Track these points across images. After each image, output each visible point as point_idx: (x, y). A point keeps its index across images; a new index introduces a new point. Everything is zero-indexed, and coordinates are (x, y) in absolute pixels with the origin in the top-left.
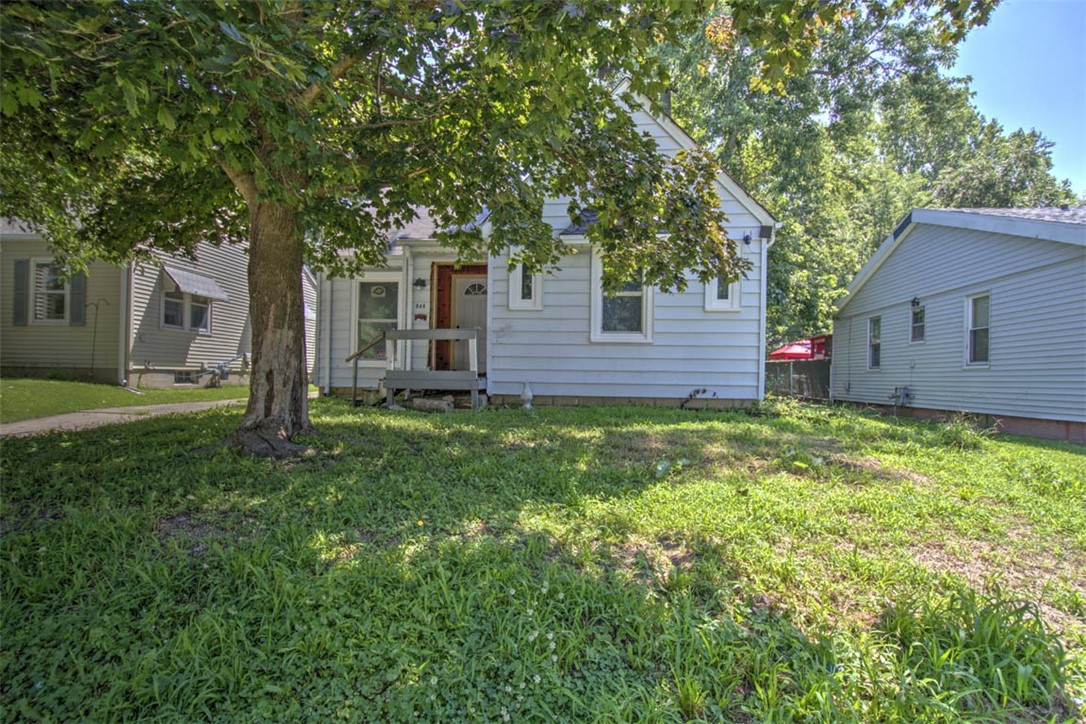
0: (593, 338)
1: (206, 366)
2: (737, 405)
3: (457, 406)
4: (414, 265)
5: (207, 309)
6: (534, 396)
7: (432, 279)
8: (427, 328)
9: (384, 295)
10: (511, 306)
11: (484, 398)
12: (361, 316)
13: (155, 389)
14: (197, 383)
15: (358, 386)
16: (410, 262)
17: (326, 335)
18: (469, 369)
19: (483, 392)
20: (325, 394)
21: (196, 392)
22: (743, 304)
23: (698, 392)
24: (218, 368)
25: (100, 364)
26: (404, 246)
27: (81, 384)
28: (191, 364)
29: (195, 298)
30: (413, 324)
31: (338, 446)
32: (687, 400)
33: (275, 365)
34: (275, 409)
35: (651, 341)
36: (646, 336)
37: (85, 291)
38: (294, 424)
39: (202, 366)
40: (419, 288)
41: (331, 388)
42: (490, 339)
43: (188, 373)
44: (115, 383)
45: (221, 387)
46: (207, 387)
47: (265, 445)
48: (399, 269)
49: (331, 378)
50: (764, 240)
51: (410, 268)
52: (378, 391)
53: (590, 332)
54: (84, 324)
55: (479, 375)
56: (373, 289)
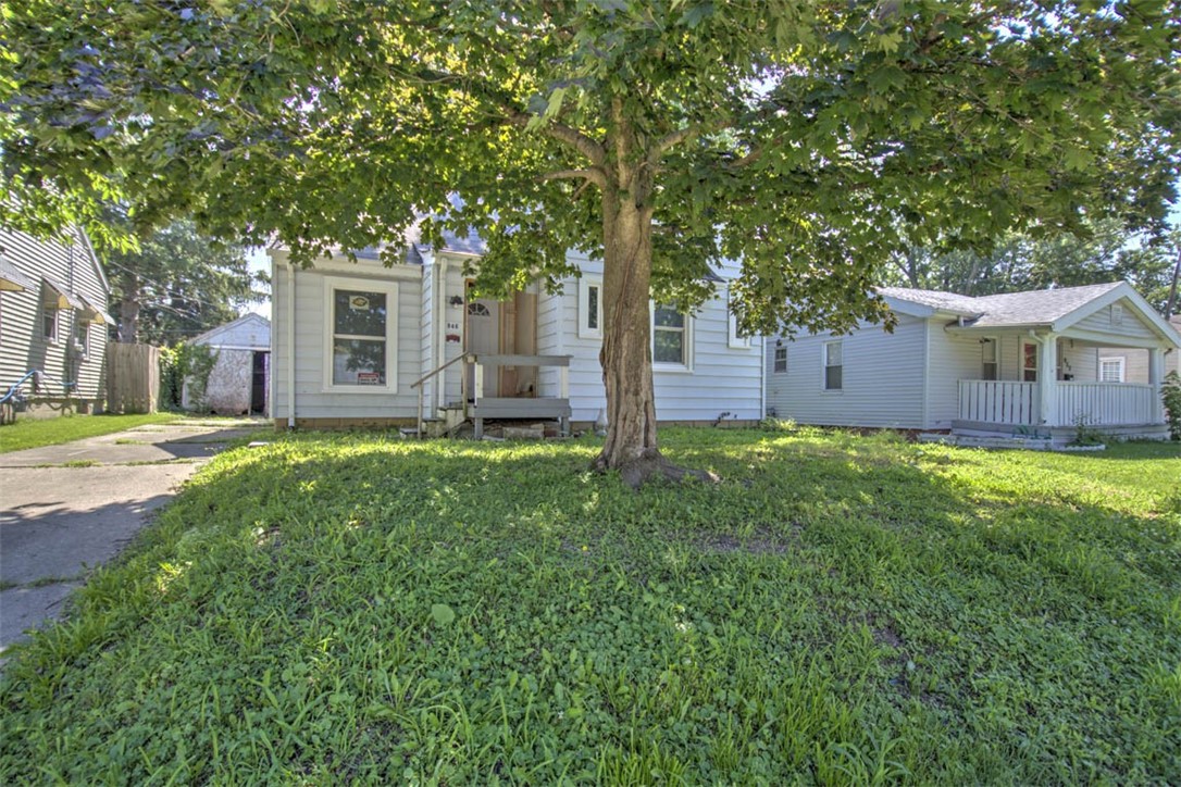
2: (748, 425)
7: (465, 297)
8: (461, 350)
9: (367, 307)
12: (339, 332)
23: (724, 414)
24: (13, 394)
30: (445, 346)
32: (717, 422)
35: (693, 372)
36: (687, 367)
40: (456, 306)
41: (296, 419)
49: (295, 407)
51: (443, 282)
56: (352, 298)
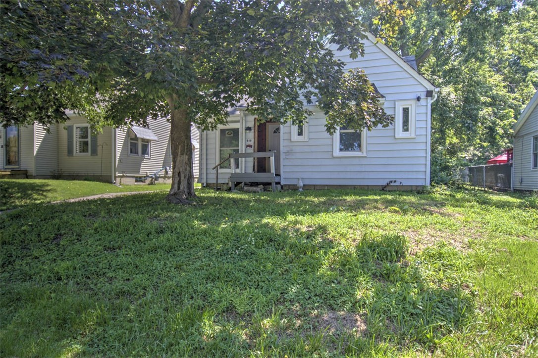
0: (335, 155)
1: (148, 174)
2: (414, 189)
3: (265, 190)
4: (245, 120)
5: (148, 145)
6: (304, 185)
7: (254, 127)
8: (253, 152)
9: (232, 135)
10: (292, 140)
11: (279, 187)
12: (221, 147)
13: (127, 185)
14: (145, 182)
15: (219, 182)
16: (244, 118)
17: (204, 156)
18: (270, 172)
19: (278, 183)
20: (204, 187)
21: (144, 186)
22: (417, 134)
23: (391, 182)
24: (154, 175)
25: (104, 174)
26: (240, 110)
27: (97, 183)
28: (142, 173)
29: (143, 140)
30: (245, 150)
31: (205, 201)
32: (385, 187)
33: (181, 170)
34: (182, 188)
35: (366, 155)
36: (363, 153)
37: (97, 139)
38: (188, 193)
39: (147, 174)
40: (248, 131)
41: (207, 183)
42: (282, 156)
43: (141, 177)
44: (111, 183)
45: (155, 184)
46: (149, 184)
47: (178, 200)
48: (238, 122)
49: (207, 178)
50: (429, 99)
51: (244, 121)
52: (228, 184)
53: (333, 152)
54: (97, 155)
55: (276, 175)
56: (227, 132)
